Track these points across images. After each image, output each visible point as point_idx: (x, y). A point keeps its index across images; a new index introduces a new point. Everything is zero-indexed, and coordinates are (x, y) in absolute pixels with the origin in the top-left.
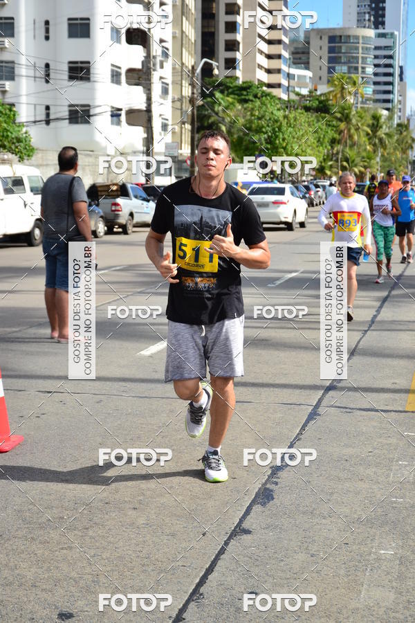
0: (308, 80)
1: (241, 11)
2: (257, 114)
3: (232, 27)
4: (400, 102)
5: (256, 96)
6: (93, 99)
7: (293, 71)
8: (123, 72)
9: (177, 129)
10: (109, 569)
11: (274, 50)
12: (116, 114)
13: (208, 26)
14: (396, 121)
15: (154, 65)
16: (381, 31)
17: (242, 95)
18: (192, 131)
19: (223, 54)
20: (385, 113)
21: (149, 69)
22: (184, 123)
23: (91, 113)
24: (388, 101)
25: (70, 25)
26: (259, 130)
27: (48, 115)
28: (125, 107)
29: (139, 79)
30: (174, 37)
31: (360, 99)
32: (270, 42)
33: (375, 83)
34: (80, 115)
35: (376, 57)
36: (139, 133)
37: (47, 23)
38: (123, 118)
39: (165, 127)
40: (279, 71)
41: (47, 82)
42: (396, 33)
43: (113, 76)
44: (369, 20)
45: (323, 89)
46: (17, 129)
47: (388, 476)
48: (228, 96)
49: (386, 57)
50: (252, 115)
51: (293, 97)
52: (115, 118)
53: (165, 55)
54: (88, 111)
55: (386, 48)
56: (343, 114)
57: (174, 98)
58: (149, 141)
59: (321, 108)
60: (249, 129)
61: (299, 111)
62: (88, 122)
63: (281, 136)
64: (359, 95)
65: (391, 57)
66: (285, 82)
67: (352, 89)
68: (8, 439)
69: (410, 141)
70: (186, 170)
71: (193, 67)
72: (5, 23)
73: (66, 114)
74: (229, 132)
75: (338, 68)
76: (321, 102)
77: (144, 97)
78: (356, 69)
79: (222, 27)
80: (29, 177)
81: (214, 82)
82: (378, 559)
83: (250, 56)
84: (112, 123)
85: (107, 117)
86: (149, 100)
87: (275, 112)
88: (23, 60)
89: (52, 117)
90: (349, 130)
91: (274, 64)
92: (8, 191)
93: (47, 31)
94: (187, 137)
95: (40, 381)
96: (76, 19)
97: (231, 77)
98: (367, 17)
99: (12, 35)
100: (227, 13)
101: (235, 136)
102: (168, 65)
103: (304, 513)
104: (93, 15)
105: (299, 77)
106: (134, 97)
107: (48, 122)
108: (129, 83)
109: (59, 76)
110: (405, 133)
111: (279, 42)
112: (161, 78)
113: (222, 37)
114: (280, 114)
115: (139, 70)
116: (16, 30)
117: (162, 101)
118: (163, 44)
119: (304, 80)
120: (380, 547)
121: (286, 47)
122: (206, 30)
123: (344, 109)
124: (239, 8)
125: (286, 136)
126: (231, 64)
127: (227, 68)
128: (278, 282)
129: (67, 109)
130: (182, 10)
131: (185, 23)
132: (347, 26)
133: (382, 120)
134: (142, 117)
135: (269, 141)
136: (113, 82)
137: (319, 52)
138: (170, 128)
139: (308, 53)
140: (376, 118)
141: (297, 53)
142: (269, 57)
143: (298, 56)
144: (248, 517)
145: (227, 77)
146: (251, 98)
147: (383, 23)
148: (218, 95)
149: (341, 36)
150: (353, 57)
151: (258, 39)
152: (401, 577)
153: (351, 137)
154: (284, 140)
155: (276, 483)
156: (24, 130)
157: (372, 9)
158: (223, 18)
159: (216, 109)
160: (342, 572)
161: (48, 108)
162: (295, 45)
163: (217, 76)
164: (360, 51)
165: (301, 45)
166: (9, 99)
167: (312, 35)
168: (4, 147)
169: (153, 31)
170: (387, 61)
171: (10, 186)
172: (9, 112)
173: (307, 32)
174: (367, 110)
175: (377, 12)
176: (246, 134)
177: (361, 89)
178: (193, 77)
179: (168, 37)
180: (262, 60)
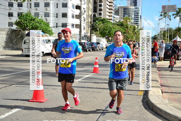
1: (103, 2)
3: (101, 6)
4: (140, 24)
5: (106, 22)
6: (68, 22)
7: (115, 16)
8: (75, 15)
9: (87, 29)
11: (111, 11)
12: (73, 25)
13: (95, 5)
14: (139, 28)
16: (136, 7)
19: (98, 12)
20: (137, 26)
21: (81, 15)
22: (89, 28)
24: (137, 23)
25: (62, 4)
26: (106, 30)
27: (57, 25)
28: (75, 24)
30: (87, 8)
31: (131, 23)
32: (109, 9)
33: (134, 19)
34: (64, 25)
35: (135, 13)
36: (78, 30)
37: (57, 4)
38: (74, 26)
39: (84, 29)
40: (112, 16)
41: (57, 17)
42: (139, 8)
43: (72, 16)
45: (122, 20)
46: (49, 28)
47: (133, 110)
48: (99, 21)
49: (137, 13)
50: (105, 26)
51: (115, 22)
53: (85, 11)
54: (66, 24)
55: (137, 11)
57: (86, 22)
58: (80, 32)
59: (121, 25)
60: (104, 29)
61: (116, 25)
63: (112, 31)
65: (138, 13)
66: (113, 19)
67: (129, 21)
68: (44, 99)
70: (89, 39)
71: (91, 15)
74: (99, 30)
75: (125, 15)
76: (121, 23)
77: (79, 22)
78: (130, 16)
79: (98, 6)
80: (52, 39)
83: (105, 12)
84: (72, 28)
85: (71, 26)
86: (81, 22)
88: (51, 12)
90: (128, 30)
91: (111, 14)
92: (47, 43)
93: (57, 6)
94: (89, 31)
95: (52, 87)
96: (64, 3)
97: (100, 17)
98: (133, 4)
99: (49, 7)
100: (100, 2)
101: (101, 31)
102: (85, 14)
104: (68, 2)
106: (77, 22)
107: (57, 27)
108: (76, 18)
109: (60, 16)
111: (112, 9)
112: (84, 17)
113: (98, 8)
114: (111, 26)
115: (78, 15)
116: (50, 5)
117: (84, 22)
119: (118, 18)
121: (113, 10)
122: (94, 6)
123: (126, 25)
126: (100, 14)
127: (99, 15)
129: (61, 24)
130: (89, 2)
131: (90, 4)
132: (128, 6)
133: (136, 28)
134: (79, 26)
135: (109, 32)
136: (72, 18)
137: (121, 12)
139: (119, 12)
140: (134, 27)
142: (109, 13)
143: (116, 13)
144: (99, 118)
147: (136, 5)
148: (97, 21)
149: (126, 8)
150: (129, 13)
151: (107, 9)
153: (128, 32)
155: (106, 111)
156: (51, 28)
159: (96, 25)
161: (57, 24)
163: (97, 17)
164: (131, 12)
165: (117, 10)
166: (48, 22)
167: (120, 8)
168: (46, 32)
169: (82, 6)
170: (137, 14)
171: (47, 42)
172: (48, 24)
173: (118, 7)
174: (132, 25)
175: (135, 3)
176: (103, 31)
177: (131, 21)
178: (91, 17)
179: (85, 8)
180: (108, 13)
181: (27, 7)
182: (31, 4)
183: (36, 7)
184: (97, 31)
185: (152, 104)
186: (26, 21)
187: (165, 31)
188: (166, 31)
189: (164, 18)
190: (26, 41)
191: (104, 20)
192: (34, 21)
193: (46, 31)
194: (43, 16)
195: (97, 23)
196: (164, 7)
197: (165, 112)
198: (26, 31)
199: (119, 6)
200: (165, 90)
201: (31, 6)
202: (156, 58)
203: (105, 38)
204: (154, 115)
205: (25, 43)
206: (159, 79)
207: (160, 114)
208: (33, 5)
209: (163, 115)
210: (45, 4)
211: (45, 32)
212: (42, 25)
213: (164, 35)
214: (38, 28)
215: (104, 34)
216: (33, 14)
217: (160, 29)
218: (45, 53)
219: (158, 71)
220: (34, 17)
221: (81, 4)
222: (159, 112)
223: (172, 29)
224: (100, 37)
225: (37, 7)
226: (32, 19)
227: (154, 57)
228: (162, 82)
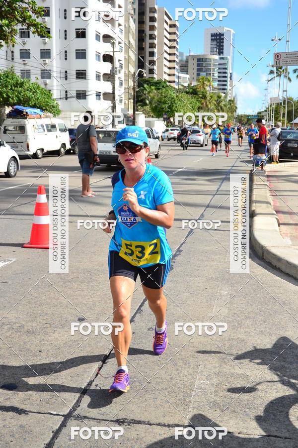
0: (187, 79)
1: (156, 46)
2: (164, 95)
3: (152, 54)
4: (230, 90)
5: (163, 87)
6: (88, 88)
7: (180, 75)
8: (102, 75)
9: (127, 102)
10: (100, 299)
11: (172, 65)
12: (98, 95)
13: (141, 54)
14: (228, 98)
15: (116, 72)
16: (222, 56)
17: (157, 86)
18: (134, 103)
19: (148, 67)
20: (223, 95)
21: (114, 73)
22: (130, 99)
23: (87, 94)
24: (225, 89)
25: (76, 53)
26: (165, 103)
27: (66, 95)
28: (103, 92)
29: (109, 78)
30: (125, 59)
31: (212, 88)
32: (170, 61)
33: (219, 81)
34: (81, 95)
35: (219, 69)
36: (109, 103)
37: (66, 52)
38: (102, 96)
39: (121, 101)
40: (174, 75)
41: (66, 79)
42: (229, 57)
43: (96, 77)
44: (216, 51)
45: (194, 83)
46: (52, 101)
47: (225, 259)
48: (150, 86)
49: (224, 68)
50: (161, 95)
51: (181, 87)
52: (98, 97)
53: (121, 67)
54: (85, 93)
55: (224, 64)
56: (203, 95)
57: (125, 88)
58: (114, 108)
59: (194, 92)
60: (160, 102)
61: (183, 94)
62: (85, 98)
63: (175, 105)
64: (211, 87)
65: (226, 69)
66: (177, 80)
67: (208, 84)
69: (234, 108)
70: (131, 121)
71: (134, 73)
72: (47, 52)
73: (75, 95)
74: (150, 103)
75: (201, 73)
76: (193, 90)
77: (111, 87)
78: (210, 74)
79: (147, 54)
80: (59, 124)
81: (143, 80)
82: (220, 295)
83: (161, 68)
84: (97, 99)
85: (94, 96)
86: (114, 88)
87: (172, 94)
88: (55, 69)
89: (68, 96)
90: (206, 103)
91: (172, 72)
92: (49, 131)
93: (66, 55)
94: (131, 106)
96: (80, 50)
97: (152, 78)
98: (215, 49)
99: (50, 58)
100: (150, 47)
101: (154, 105)
102: (123, 72)
103: (187, 275)
104: (87, 48)
105: (183, 77)
106: (106, 87)
107: (66, 99)
108: (104, 80)
109: (72, 77)
110: (232, 104)
111: (174, 61)
112: (119, 78)
113: (148, 58)
114: (174, 95)
115: (109, 74)
116: (51, 55)
117: (119, 89)
118: (120, 62)
119: (186, 80)
120: (221, 290)
121: (177, 63)
123: (203, 93)
124: (155, 45)
125: (177, 105)
126: (151, 71)
127: (150, 73)
128: (174, 173)
129: (75, 92)
130: (129, 46)
131: (130, 52)
132: (205, 54)
133: (222, 98)
135: (169, 107)
136: (97, 79)
137: (193, 66)
138: (123, 101)
139: (188, 67)
140: (219, 97)
141: (183, 66)
142: (169, 68)
143: (183, 68)
145: (149, 78)
146: (161, 87)
147: (222, 53)
148: (146, 86)
149: (203, 59)
150: (208, 69)
151: (164, 60)
152: (231, 303)
153: (207, 106)
154: (176, 107)
155: (175, 262)
156: (56, 103)
157: (217, 46)
158: (148, 50)
159: (145, 92)
160: (204, 301)
161: (66, 92)
162: (182, 63)
163: (145, 77)
164: (212, 66)
165: (184, 63)
166: (48, 88)
167: (189, 58)
168: (47, 110)
169: (115, 56)
170: (224, 71)
171: (50, 128)
172: (49, 94)
173: (187, 57)
174: (215, 93)
175: (220, 47)
176: (159, 105)
177: (212, 83)
178: (134, 78)
179: (123, 59)
180: (166, 70)
181: (7, 59)
182: (13, 52)
183: (24, 58)
184: (146, 105)
185: (262, 247)
186: (6, 87)
187: (278, 104)
188: (281, 103)
189: (278, 78)
190: (7, 128)
191: (160, 83)
192: (21, 87)
193: (46, 106)
194: (39, 77)
195: (145, 89)
196: (277, 56)
197: (287, 262)
198: (6, 107)
199: (188, 55)
200: (284, 220)
201: (13, 56)
202: (264, 157)
203: (162, 119)
204: (266, 268)
205: (5, 132)
206: (270, 199)
207: (278, 267)
208: (17, 55)
209: (283, 268)
210: (41, 52)
211: (45, 109)
212: (39, 95)
213: (277, 112)
214: (30, 100)
215: (159, 111)
216: (18, 74)
217: (269, 99)
218: (45, 151)
219: (267, 183)
220: (20, 80)
221: (114, 52)
222: (275, 263)
223: (292, 99)
224: (153, 117)
225: (27, 58)
226: (17, 83)
227: (260, 155)
228: (278, 204)
